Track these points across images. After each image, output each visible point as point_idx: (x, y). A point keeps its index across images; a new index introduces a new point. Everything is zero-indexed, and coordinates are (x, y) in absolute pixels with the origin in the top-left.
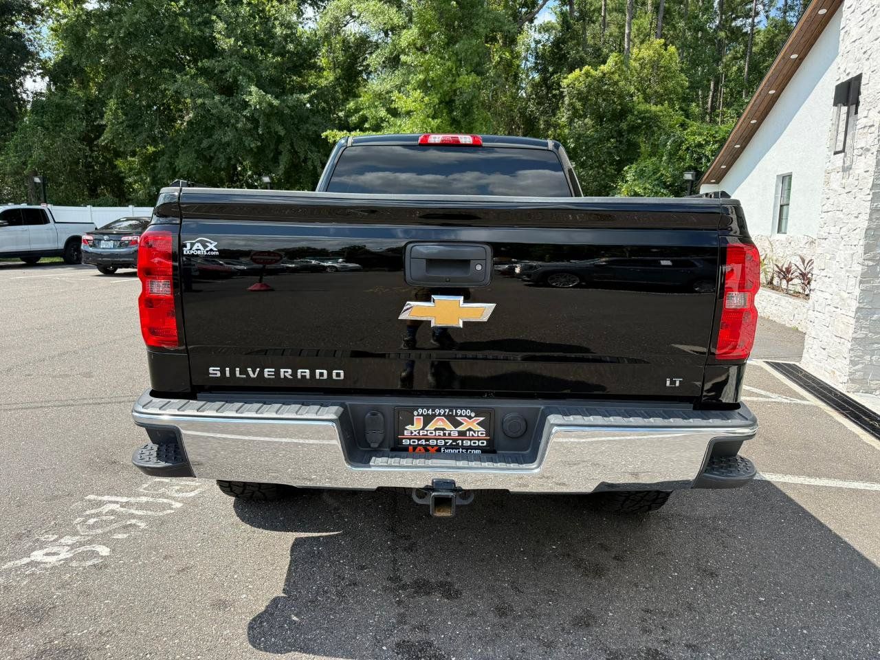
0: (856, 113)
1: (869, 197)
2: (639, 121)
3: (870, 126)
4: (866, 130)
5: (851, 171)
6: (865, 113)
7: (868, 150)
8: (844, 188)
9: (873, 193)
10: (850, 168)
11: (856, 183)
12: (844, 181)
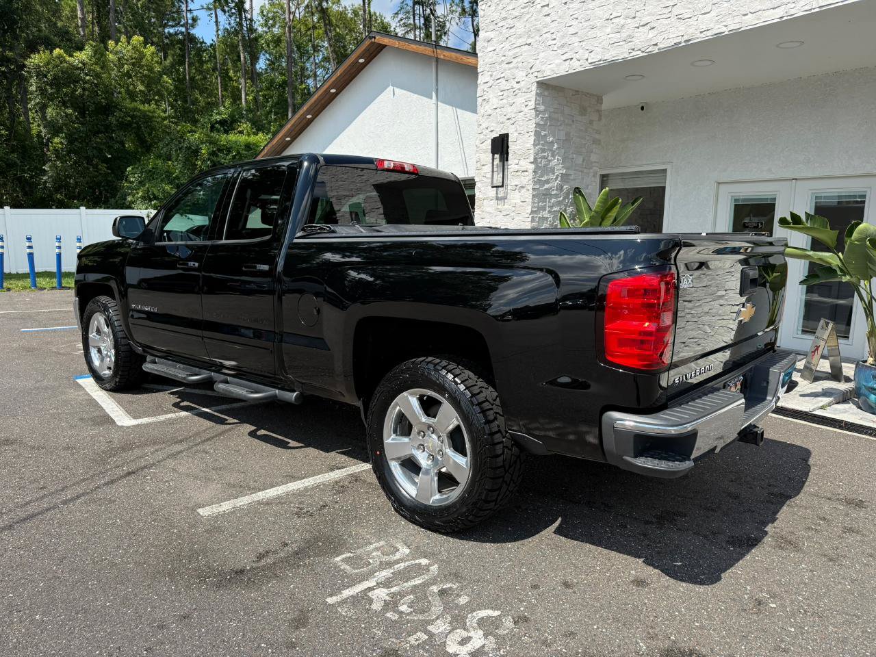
0: (507, 160)
1: (530, 219)
2: (129, 119)
3: (523, 171)
4: (519, 174)
5: (506, 201)
6: (516, 161)
7: (523, 187)
8: (500, 212)
9: (532, 217)
10: (505, 198)
11: (514, 209)
12: (499, 207)
